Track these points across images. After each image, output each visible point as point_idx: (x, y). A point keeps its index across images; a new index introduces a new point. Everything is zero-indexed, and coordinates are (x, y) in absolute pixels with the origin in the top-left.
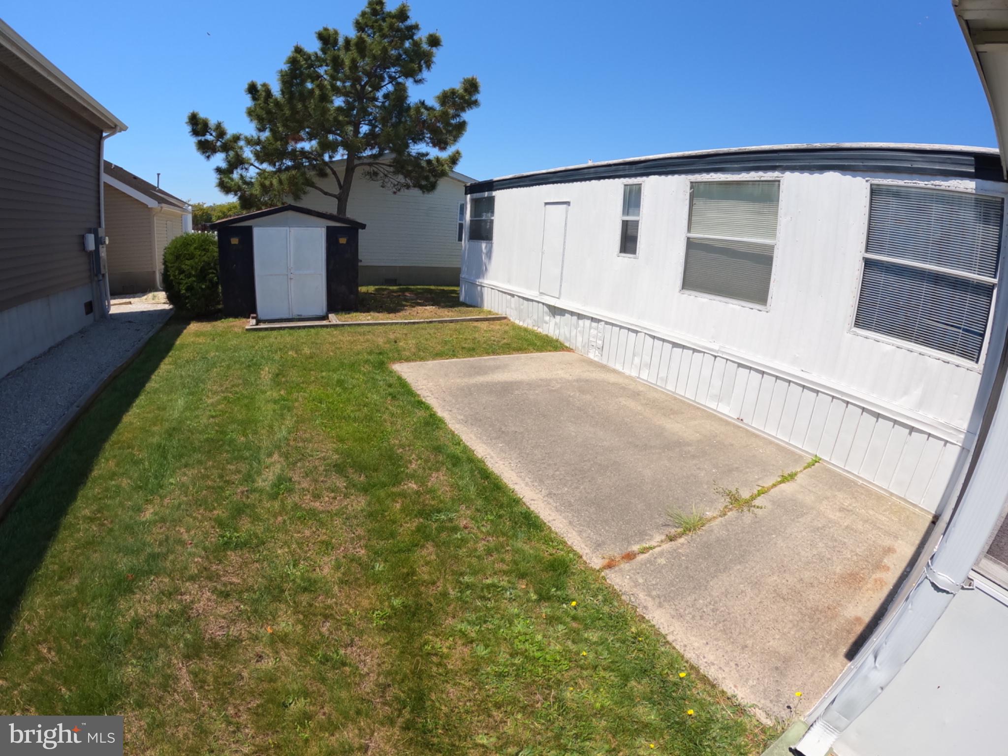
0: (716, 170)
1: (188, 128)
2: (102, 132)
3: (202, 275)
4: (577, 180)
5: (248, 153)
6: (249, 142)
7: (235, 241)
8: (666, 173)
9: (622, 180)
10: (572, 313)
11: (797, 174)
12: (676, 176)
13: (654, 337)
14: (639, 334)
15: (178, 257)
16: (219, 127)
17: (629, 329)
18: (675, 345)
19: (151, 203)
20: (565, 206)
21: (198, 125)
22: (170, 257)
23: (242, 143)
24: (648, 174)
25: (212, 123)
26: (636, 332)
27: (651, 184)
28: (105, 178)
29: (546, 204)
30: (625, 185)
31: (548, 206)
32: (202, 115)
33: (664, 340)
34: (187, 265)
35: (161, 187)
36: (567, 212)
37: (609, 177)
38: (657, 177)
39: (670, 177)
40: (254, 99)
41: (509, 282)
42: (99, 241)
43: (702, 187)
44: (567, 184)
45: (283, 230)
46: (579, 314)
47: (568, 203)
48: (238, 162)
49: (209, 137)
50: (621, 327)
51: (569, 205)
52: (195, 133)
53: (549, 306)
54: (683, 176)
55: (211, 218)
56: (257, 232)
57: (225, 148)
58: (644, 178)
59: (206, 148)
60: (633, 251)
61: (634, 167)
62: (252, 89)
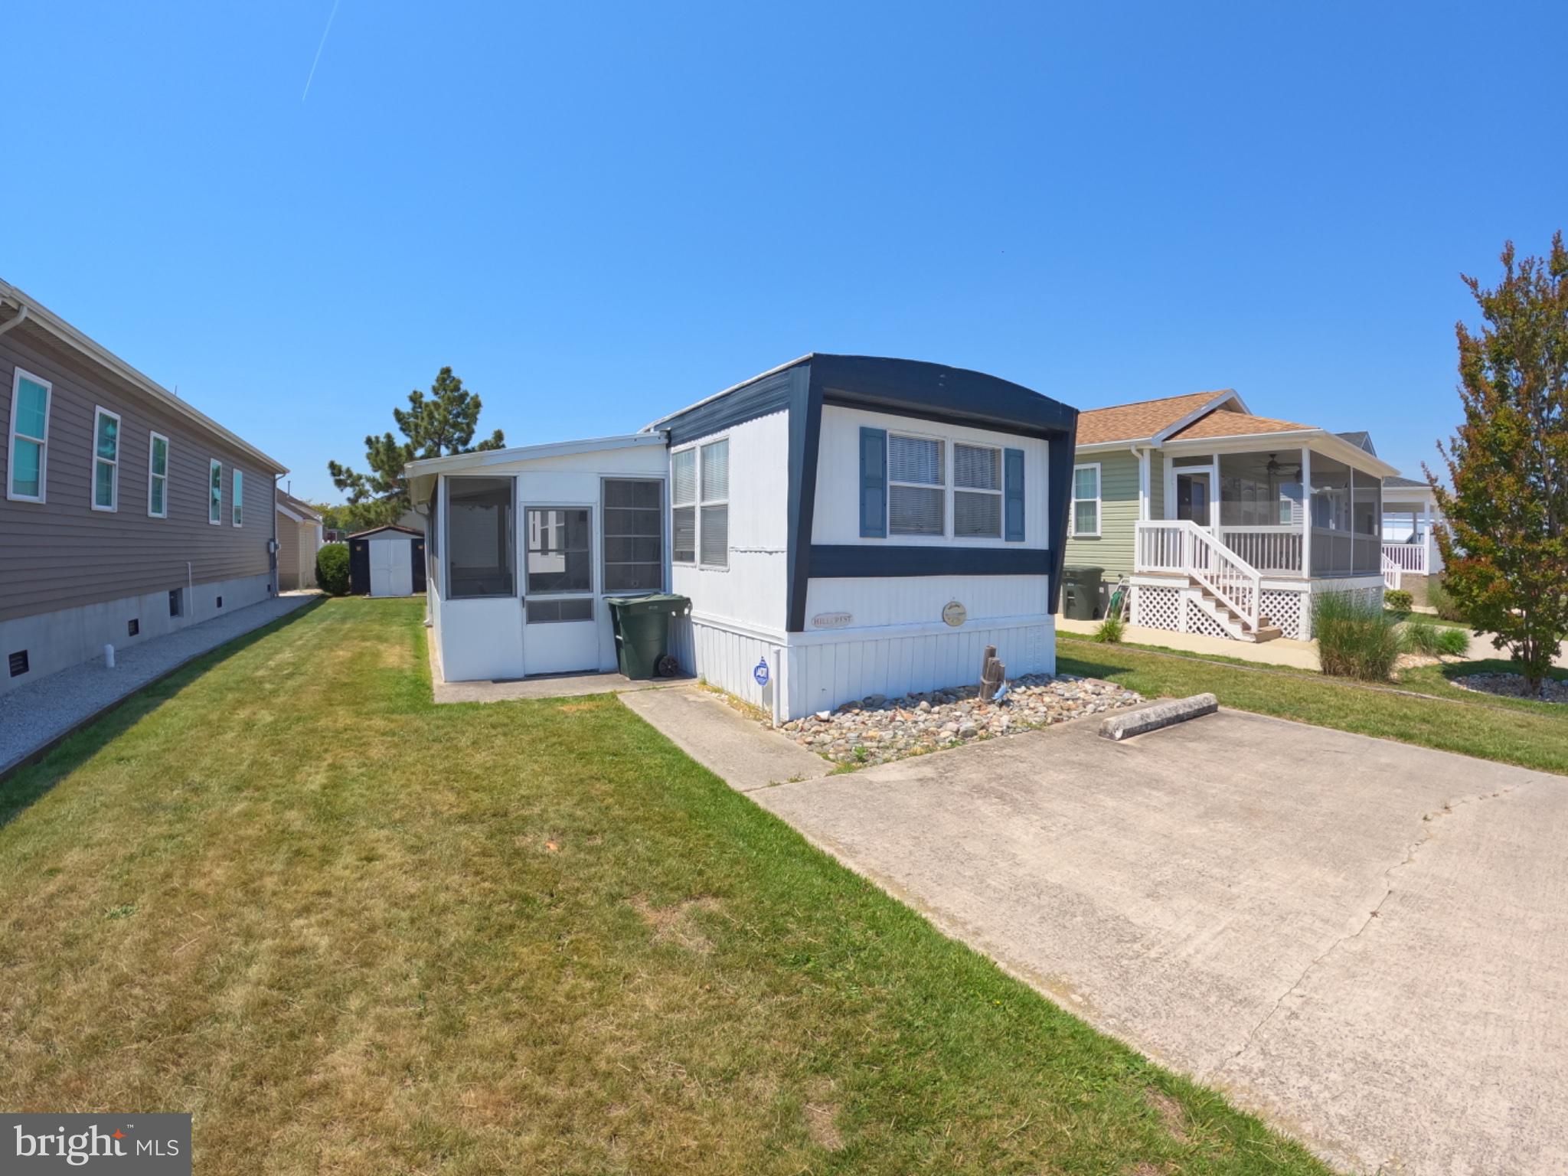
1: (329, 472)
2: (274, 475)
3: (340, 569)
5: (368, 487)
6: (368, 479)
7: (359, 549)
15: (326, 558)
16: (348, 470)
19: (298, 519)
21: (335, 469)
22: (321, 558)
23: (363, 481)
25: (344, 468)
28: (279, 507)
32: (337, 462)
34: (331, 563)
35: (291, 494)
40: (370, 448)
42: (276, 547)
45: (386, 542)
48: (362, 493)
49: (342, 477)
52: (333, 474)
55: (336, 523)
56: (371, 543)
57: (353, 485)
59: (340, 484)
62: (369, 441)
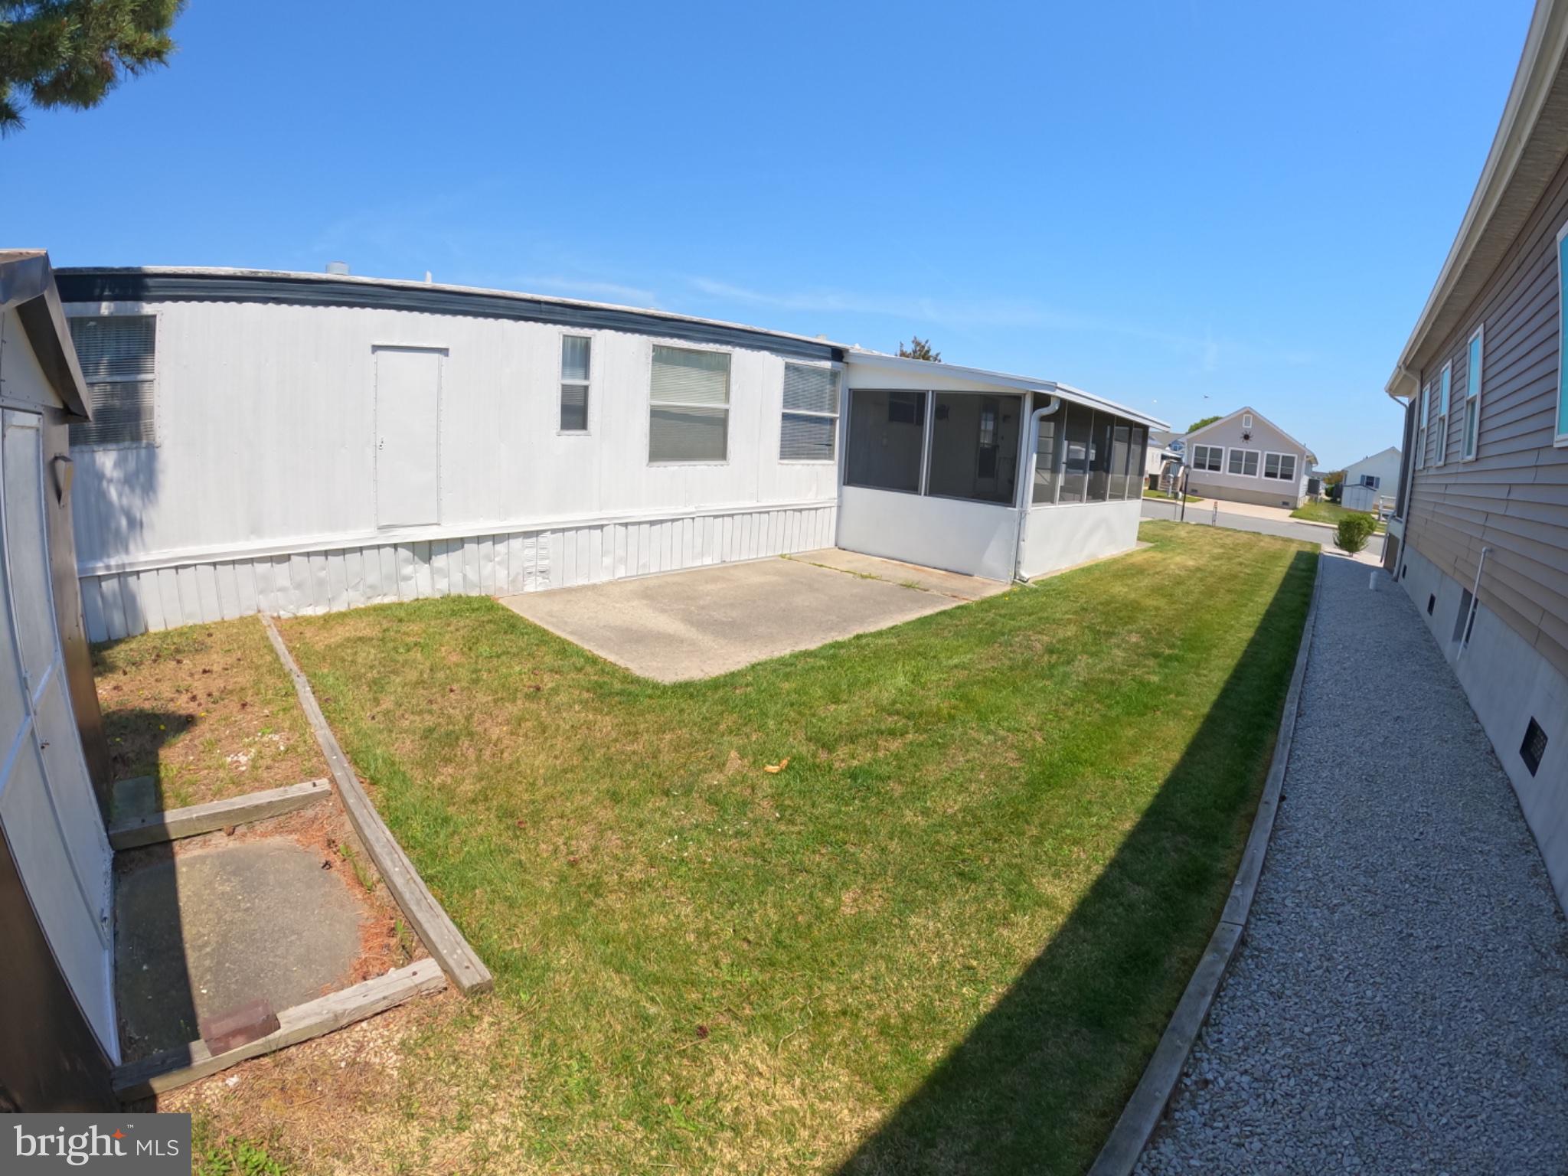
0: (680, 337)
4: (465, 313)
8: (625, 330)
9: (559, 327)
10: (479, 540)
11: (743, 350)
12: (637, 336)
13: (626, 525)
14: (605, 529)
17: (590, 527)
18: (652, 523)
20: (436, 356)
24: (600, 327)
26: (601, 527)
27: (604, 342)
29: (376, 348)
30: (564, 336)
31: (380, 353)
33: (640, 523)
36: (440, 366)
37: (536, 320)
38: (612, 332)
39: (629, 335)
41: (256, 531)
43: (664, 352)
44: (438, 316)
46: (494, 536)
47: (444, 351)
50: (577, 529)
51: (447, 355)
53: (412, 546)
54: (645, 337)
58: (595, 331)
60: (583, 425)
61: (579, 312)
